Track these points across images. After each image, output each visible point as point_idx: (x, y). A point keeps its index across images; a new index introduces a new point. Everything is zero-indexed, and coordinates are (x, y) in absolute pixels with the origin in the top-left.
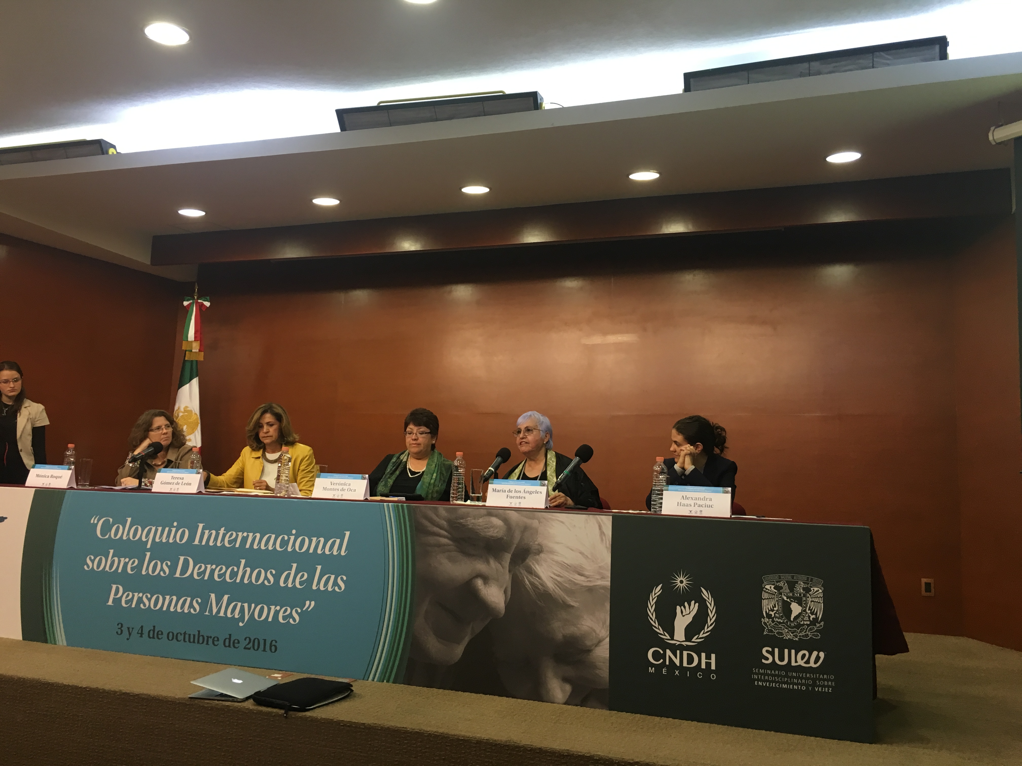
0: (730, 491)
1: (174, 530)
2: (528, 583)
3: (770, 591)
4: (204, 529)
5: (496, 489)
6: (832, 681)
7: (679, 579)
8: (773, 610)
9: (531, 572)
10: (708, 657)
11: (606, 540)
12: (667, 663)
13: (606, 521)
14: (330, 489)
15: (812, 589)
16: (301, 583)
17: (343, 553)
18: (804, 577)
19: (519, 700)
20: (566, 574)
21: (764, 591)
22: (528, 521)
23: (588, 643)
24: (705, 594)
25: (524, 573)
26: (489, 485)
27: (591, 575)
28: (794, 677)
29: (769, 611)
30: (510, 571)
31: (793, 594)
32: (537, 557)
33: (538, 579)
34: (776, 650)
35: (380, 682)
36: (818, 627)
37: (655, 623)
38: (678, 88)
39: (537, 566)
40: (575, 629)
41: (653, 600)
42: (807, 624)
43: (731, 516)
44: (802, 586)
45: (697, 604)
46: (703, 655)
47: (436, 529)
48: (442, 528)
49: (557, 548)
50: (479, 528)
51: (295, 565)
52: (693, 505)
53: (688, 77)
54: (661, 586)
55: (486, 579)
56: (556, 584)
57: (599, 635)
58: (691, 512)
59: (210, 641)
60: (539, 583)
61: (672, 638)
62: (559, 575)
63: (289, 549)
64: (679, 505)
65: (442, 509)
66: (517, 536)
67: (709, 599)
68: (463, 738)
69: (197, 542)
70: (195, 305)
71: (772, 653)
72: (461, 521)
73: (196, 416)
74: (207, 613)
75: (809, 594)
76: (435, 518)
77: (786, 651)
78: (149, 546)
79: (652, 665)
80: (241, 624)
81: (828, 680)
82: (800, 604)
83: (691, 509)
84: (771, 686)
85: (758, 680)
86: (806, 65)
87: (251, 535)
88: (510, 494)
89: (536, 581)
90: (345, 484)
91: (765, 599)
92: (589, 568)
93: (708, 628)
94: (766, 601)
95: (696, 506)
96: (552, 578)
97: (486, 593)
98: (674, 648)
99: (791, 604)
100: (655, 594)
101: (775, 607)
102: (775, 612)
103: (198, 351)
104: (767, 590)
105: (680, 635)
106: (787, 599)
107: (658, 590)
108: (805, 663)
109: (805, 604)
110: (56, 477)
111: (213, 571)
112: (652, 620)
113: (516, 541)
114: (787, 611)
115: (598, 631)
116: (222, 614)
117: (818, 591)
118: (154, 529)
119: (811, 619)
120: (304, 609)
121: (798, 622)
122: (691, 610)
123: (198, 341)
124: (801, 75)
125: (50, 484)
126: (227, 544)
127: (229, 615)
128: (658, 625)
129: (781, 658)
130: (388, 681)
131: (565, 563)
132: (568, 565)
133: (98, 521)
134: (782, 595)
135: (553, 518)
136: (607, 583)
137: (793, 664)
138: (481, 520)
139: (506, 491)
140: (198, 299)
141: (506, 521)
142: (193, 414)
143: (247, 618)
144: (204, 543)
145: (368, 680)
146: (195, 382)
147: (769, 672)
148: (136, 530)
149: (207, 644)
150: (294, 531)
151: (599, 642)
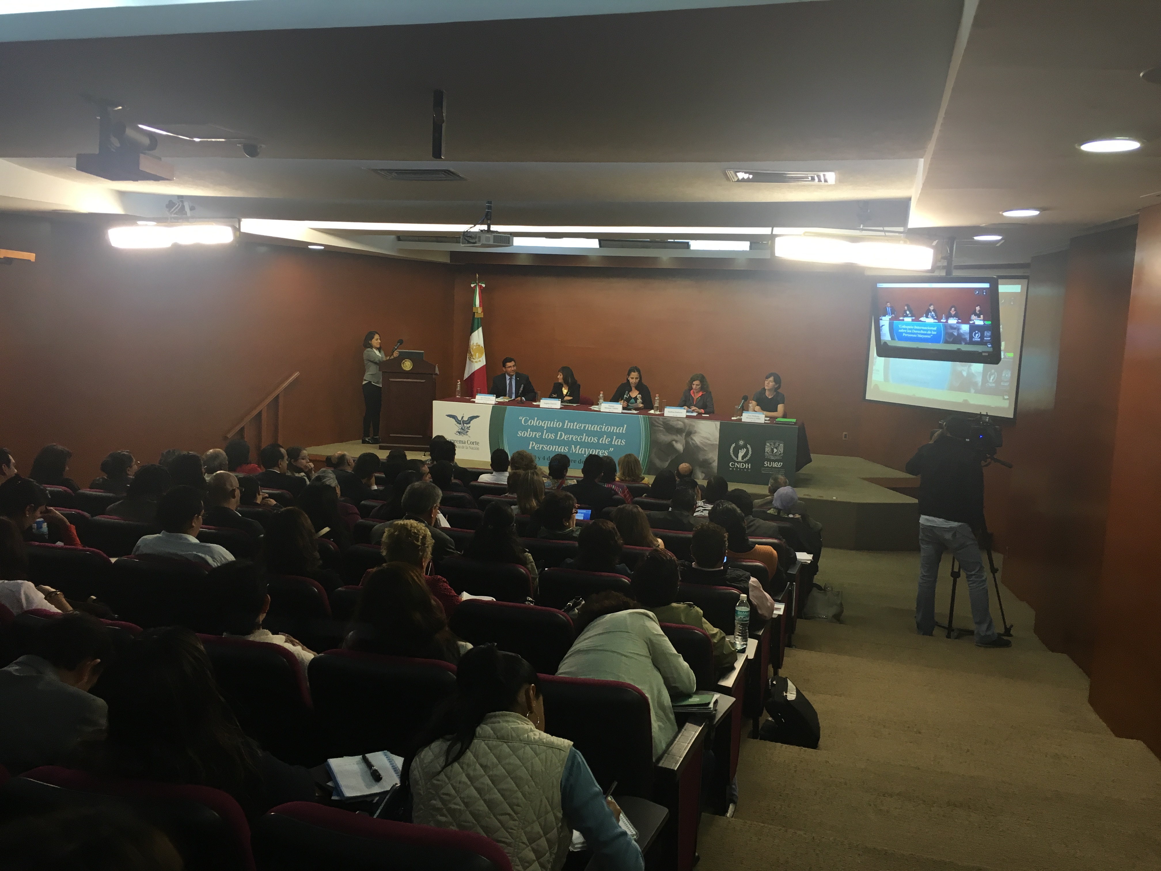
1: (555, 422)
2: (691, 443)
3: (768, 445)
4: (568, 422)
7: (741, 442)
9: (692, 439)
10: (748, 465)
12: (736, 467)
15: (780, 444)
16: (608, 442)
17: (624, 432)
20: (703, 440)
22: (691, 423)
23: (711, 461)
24: (749, 446)
25: (689, 439)
27: (712, 440)
29: (767, 451)
30: (685, 439)
31: (775, 446)
34: (769, 462)
36: (781, 456)
39: (694, 437)
40: (707, 457)
41: (732, 448)
42: (778, 455)
44: (777, 444)
45: (746, 449)
46: (747, 464)
47: (659, 425)
49: (701, 432)
50: (674, 425)
51: (605, 436)
55: (676, 441)
56: (701, 443)
57: (714, 459)
60: (695, 442)
61: (737, 459)
63: (603, 430)
65: (661, 418)
66: (686, 426)
67: (749, 448)
69: (565, 427)
70: (478, 286)
71: (767, 463)
72: (667, 422)
74: (571, 452)
75: (779, 446)
76: (659, 421)
77: (772, 463)
78: (545, 428)
79: (731, 467)
82: (777, 449)
85: (763, 471)
87: (587, 425)
89: (693, 442)
94: (767, 448)
96: (699, 441)
97: (676, 446)
99: (774, 449)
102: (769, 451)
103: (480, 312)
105: (740, 459)
106: (773, 447)
107: (734, 445)
111: (572, 438)
112: (731, 454)
113: (687, 429)
115: (714, 457)
116: (577, 452)
117: (782, 445)
118: (547, 422)
119: (779, 453)
121: (775, 454)
122: (744, 451)
123: (480, 306)
126: (578, 428)
127: (580, 453)
128: (733, 455)
129: (770, 465)
131: (703, 436)
132: (705, 437)
133: (523, 418)
134: (771, 446)
135: (699, 421)
136: (718, 443)
137: (773, 466)
140: (479, 283)
141: (684, 423)
143: (587, 454)
144: (568, 427)
146: (480, 329)
147: (766, 469)
148: (539, 422)
150: (604, 424)
151: (714, 461)
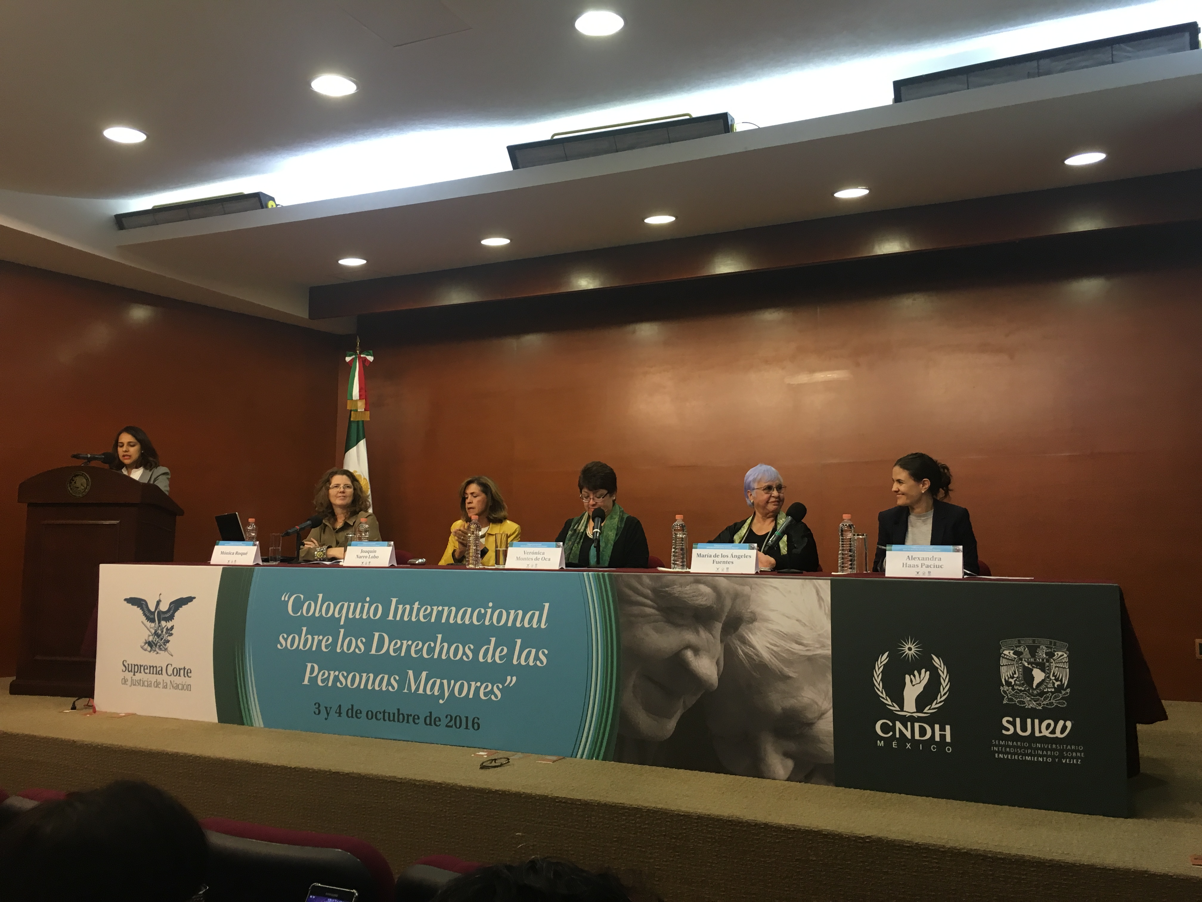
0: (962, 549)
1: (367, 605)
2: (742, 654)
3: (1009, 657)
4: (398, 603)
5: (700, 554)
6: (1080, 752)
7: (907, 647)
8: (1012, 678)
9: (744, 641)
10: (942, 729)
11: (824, 605)
12: (898, 736)
13: (824, 586)
14: (524, 559)
15: (1056, 653)
16: (501, 658)
17: (543, 626)
18: (1048, 641)
19: (738, 777)
20: (782, 643)
21: (1003, 657)
22: (739, 588)
23: (810, 716)
24: (937, 661)
25: (737, 642)
26: (693, 550)
27: (810, 644)
28: (1038, 749)
29: (1008, 678)
30: (721, 641)
31: (1035, 660)
32: (751, 625)
33: (752, 649)
34: (1018, 720)
35: (588, 759)
36: (1064, 694)
37: (882, 693)
38: (887, 98)
39: (750, 635)
40: (795, 701)
41: (879, 669)
42: (1051, 692)
43: (963, 577)
44: (1045, 651)
45: (928, 673)
46: (937, 727)
47: (641, 599)
48: (646, 597)
49: (772, 615)
50: (686, 596)
51: (493, 640)
52: (920, 566)
53: (898, 85)
54: (887, 654)
55: (696, 651)
56: (772, 654)
57: (821, 707)
58: (918, 573)
59: (411, 719)
60: (754, 653)
61: (902, 709)
62: (775, 644)
63: (487, 623)
64: (905, 566)
65: (646, 577)
66: (728, 603)
67: (941, 666)
68: (683, 814)
69: (391, 617)
70: (358, 360)
71: (1013, 724)
72: (667, 589)
74: (406, 691)
75: (1053, 659)
76: (639, 587)
77: (1029, 721)
78: (342, 623)
79: (881, 738)
80: (441, 702)
81: (1076, 751)
82: (1043, 670)
83: (917, 569)
84: (1013, 758)
85: (999, 752)
86: (1034, 64)
87: (446, 608)
88: (717, 559)
89: (749, 650)
90: (539, 553)
91: (1003, 665)
92: (808, 637)
93: (941, 697)
94: (1005, 667)
95: (924, 567)
96: (767, 647)
97: (697, 665)
98: (904, 720)
99: (1032, 670)
100: (881, 663)
101: (1015, 673)
102: (1015, 679)
103: (363, 410)
104: (1006, 656)
105: (910, 706)
106: (1028, 664)
107: (884, 659)
108: (1051, 733)
109: (1048, 670)
110: (242, 554)
111: (409, 647)
112: (879, 690)
113: (727, 609)
114: (1028, 677)
115: (820, 703)
116: (421, 691)
117: (1063, 655)
118: (346, 604)
119: (1056, 686)
120: (505, 685)
121: (1040, 690)
122: (922, 679)
123: (363, 399)
124: (1029, 75)
125: (235, 561)
126: (422, 619)
127: (428, 692)
128: (886, 696)
129: (1024, 729)
130: (597, 758)
131: (781, 632)
132: (785, 634)
133: (289, 598)
134: (1022, 660)
135: (767, 583)
136: (828, 652)
137: (1037, 734)
138: (688, 588)
139: (712, 556)
140: (360, 353)
141: (715, 588)
143: (447, 695)
144: (398, 618)
145: (576, 757)
146: (362, 444)
147: (1010, 743)
148: (328, 607)
149: (408, 722)
150: (491, 604)
151: (822, 714)
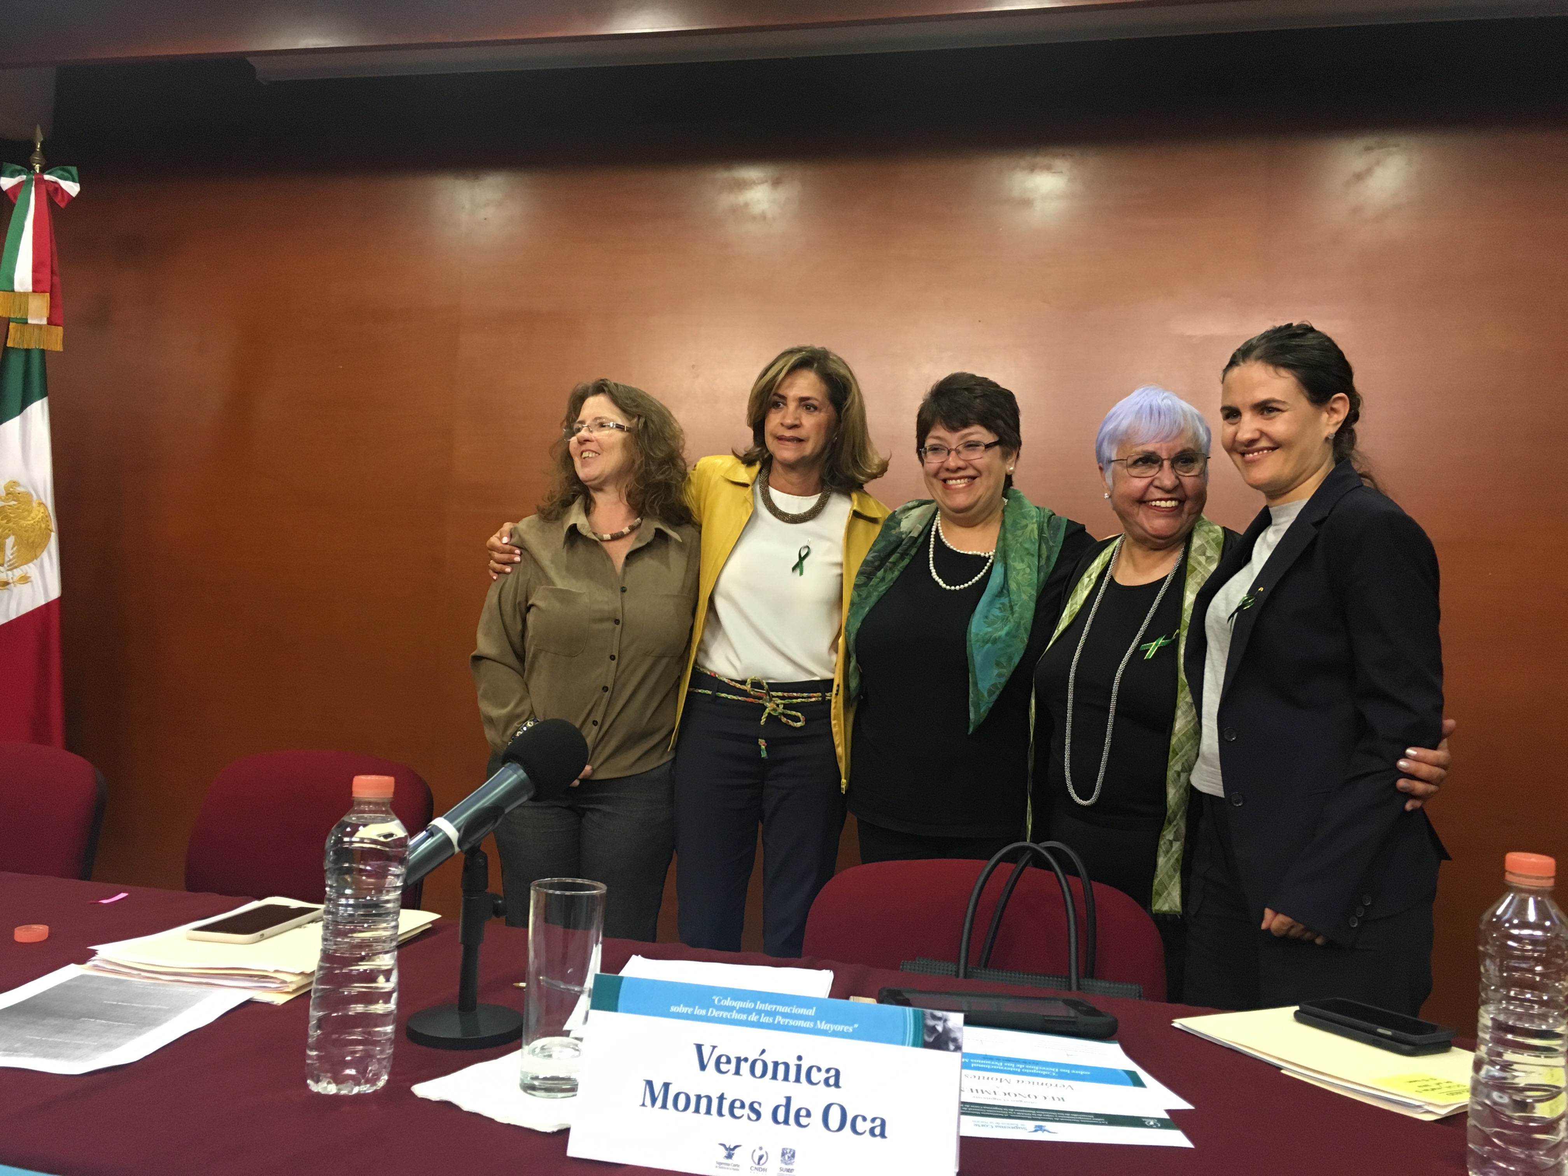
70: (33, 189)
73: (42, 510)
103: (44, 322)
123: (44, 292)
140: (43, 171)
142: (35, 505)
146: (38, 412)
